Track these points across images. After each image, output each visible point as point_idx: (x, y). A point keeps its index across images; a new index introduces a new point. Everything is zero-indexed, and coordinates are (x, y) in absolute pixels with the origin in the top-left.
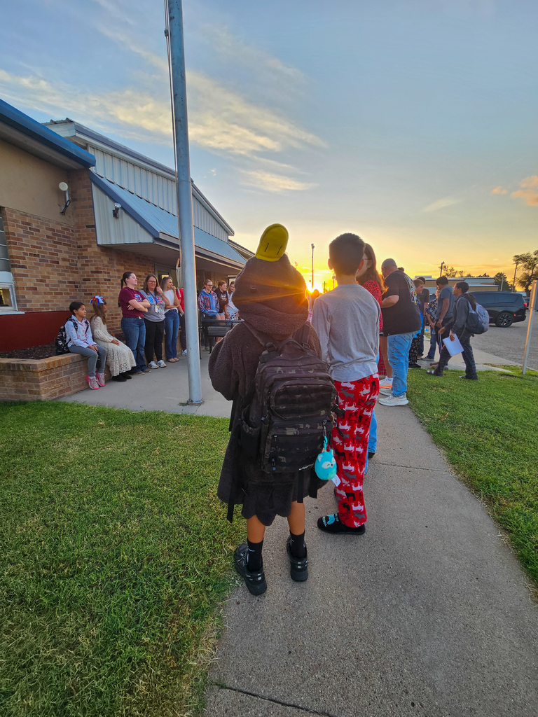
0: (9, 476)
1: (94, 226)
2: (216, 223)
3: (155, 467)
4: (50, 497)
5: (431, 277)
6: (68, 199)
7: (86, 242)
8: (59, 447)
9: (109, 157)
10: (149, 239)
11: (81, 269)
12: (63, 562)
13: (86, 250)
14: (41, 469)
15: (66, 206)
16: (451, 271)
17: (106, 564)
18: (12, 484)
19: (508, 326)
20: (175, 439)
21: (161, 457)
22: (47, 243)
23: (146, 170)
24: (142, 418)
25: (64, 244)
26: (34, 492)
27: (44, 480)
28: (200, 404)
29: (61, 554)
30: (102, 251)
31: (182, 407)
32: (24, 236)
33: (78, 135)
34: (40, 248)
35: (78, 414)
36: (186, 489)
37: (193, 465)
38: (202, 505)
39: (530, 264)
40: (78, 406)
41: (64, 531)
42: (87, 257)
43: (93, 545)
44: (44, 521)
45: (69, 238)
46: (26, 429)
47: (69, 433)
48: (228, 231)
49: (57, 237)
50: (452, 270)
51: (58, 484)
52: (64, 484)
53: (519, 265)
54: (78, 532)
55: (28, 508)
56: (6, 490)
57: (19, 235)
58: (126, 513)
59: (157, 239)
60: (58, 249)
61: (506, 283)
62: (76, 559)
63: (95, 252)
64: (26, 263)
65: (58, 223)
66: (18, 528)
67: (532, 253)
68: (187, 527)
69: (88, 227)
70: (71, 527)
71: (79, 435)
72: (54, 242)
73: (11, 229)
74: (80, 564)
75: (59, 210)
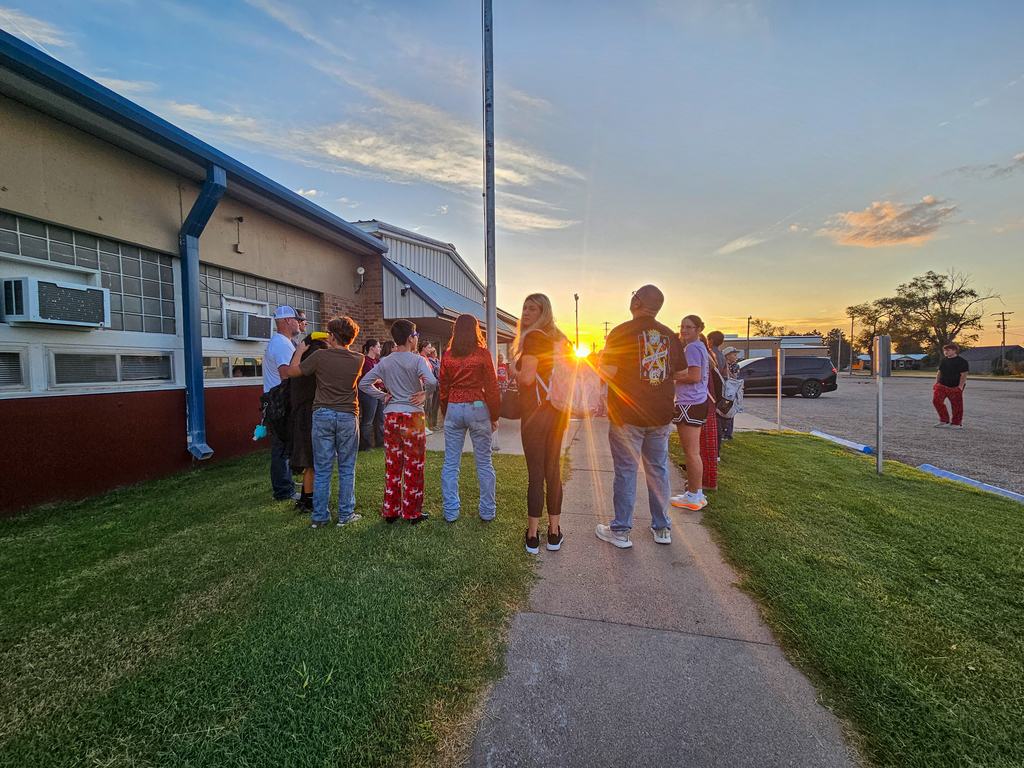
1: (382, 303)
5: (736, 336)
6: (363, 281)
7: (373, 317)
10: (433, 314)
13: (373, 323)
15: (360, 287)
16: (767, 327)
19: (816, 397)
33: (378, 230)
39: (870, 318)
42: (373, 330)
45: (359, 313)
50: (768, 325)
53: (856, 319)
59: (440, 314)
61: (844, 342)
63: (381, 326)
65: (351, 300)
67: (870, 303)
69: (376, 303)
73: (326, 310)
75: (354, 291)
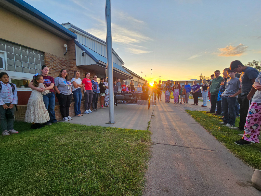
0: (36, 150)
1: (76, 59)
2: (118, 60)
3: (97, 148)
4: (52, 160)
6: (67, 50)
7: (72, 65)
8: (58, 139)
9: (82, 36)
10: (95, 63)
11: (70, 74)
12: (54, 192)
13: (72, 68)
14: (49, 148)
15: (66, 52)
16: (204, 77)
17: (74, 193)
18: (37, 154)
20: (104, 137)
21: (99, 143)
22: (59, 65)
23: (94, 41)
24: (91, 128)
25: (65, 66)
26: (45, 157)
27: (50, 152)
28: (114, 123)
29: (53, 188)
30: (78, 68)
31: (106, 124)
32: (51, 62)
33: (71, 28)
34: (56, 67)
35: (66, 126)
36: (110, 157)
37: (113, 147)
38: (118, 165)
40: (66, 124)
41: (56, 176)
42: (72, 70)
43: (68, 183)
44: (48, 171)
45: (66, 63)
46: (45, 132)
47: (62, 133)
48: (122, 63)
49: (62, 63)
51: (55, 154)
52: (58, 154)
54: (62, 177)
55: (42, 165)
56: (34, 156)
57: (49, 62)
58: (84, 168)
59: (98, 63)
60: (62, 67)
62: (60, 191)
63: (75, 68)
64: (51, 72)
65: (63, 58)
66: (36, 174)
68: (112, 176)
69: (73, 59)
70: (59, 174)
71: (66, 134)
72: (61, 65)
73: (46, 60)
74: (62, 194)
75: (64, 54)
